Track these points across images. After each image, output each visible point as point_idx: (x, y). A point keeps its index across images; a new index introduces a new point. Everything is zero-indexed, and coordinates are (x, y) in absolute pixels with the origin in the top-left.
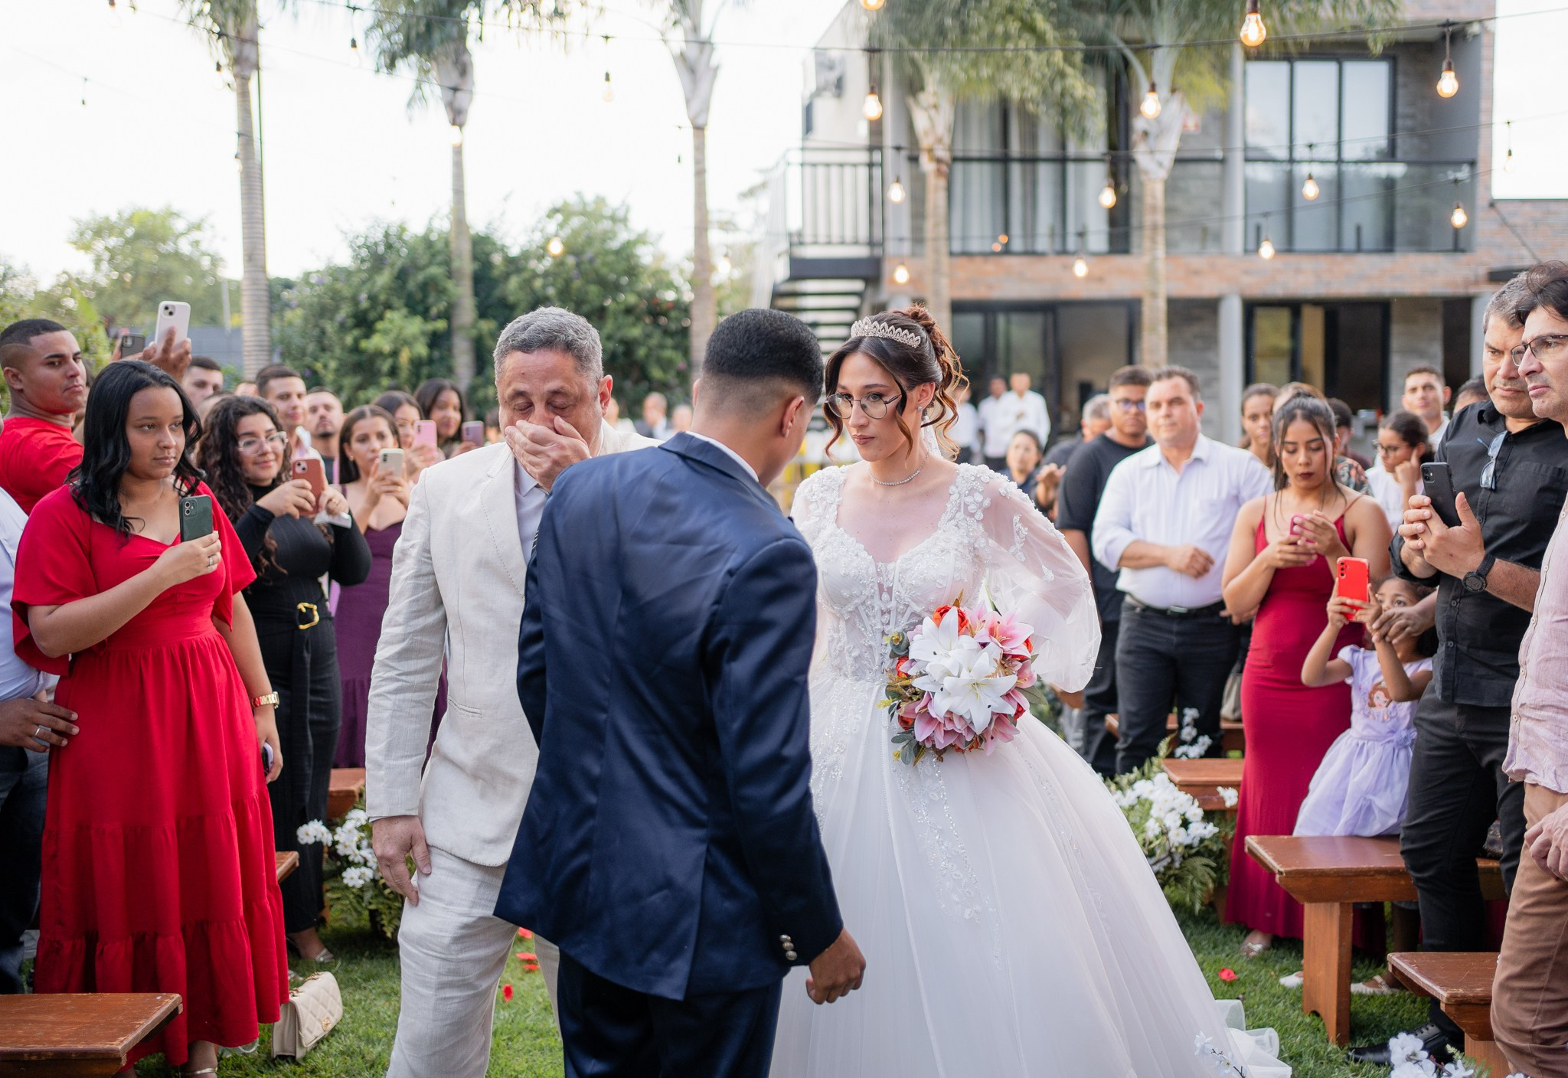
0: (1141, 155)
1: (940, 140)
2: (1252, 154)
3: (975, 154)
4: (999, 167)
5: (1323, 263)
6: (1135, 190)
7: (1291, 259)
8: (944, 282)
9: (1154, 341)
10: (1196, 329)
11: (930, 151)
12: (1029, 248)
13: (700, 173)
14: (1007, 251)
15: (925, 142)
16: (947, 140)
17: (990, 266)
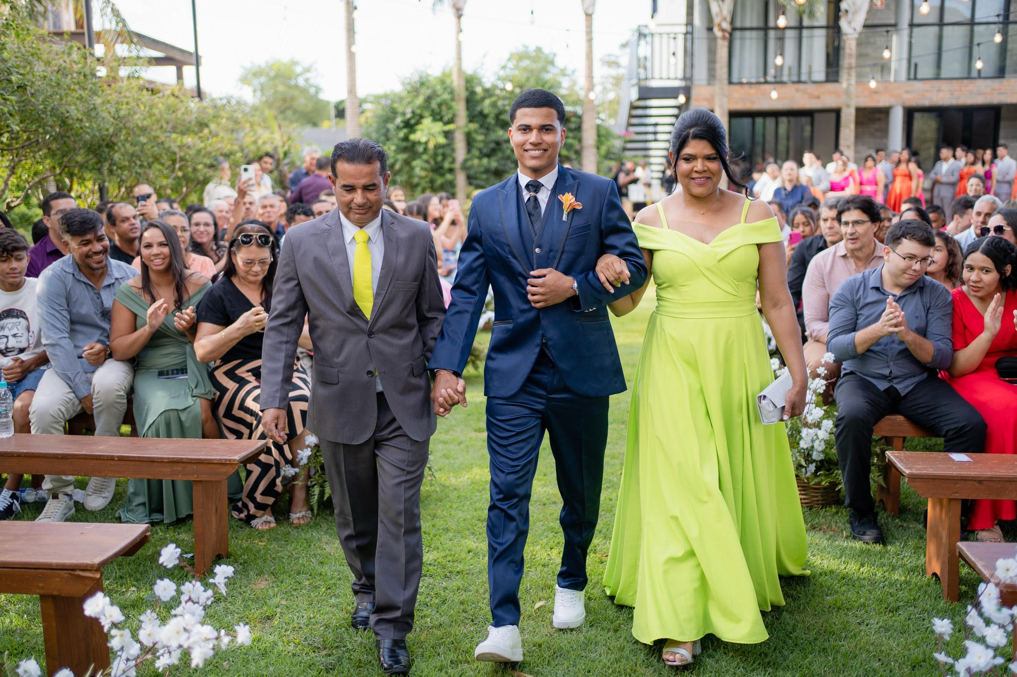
0: (843, 23)
1: (725, 19)
2: (916, 21)
3: (748, 24)
4: (761, 33)
5: (955, 85)
6: (842, 44)
7: (936, 83)
8: (725, 100)
9: (848, 132)
10: (877, 125)
11: (719, 25)
12: (778, 79)
13: (590, 40)
14: (766, 82)
15: (717, 20)
16: (729, 19)
17: (753, 90)
